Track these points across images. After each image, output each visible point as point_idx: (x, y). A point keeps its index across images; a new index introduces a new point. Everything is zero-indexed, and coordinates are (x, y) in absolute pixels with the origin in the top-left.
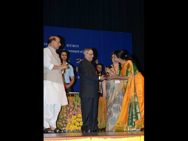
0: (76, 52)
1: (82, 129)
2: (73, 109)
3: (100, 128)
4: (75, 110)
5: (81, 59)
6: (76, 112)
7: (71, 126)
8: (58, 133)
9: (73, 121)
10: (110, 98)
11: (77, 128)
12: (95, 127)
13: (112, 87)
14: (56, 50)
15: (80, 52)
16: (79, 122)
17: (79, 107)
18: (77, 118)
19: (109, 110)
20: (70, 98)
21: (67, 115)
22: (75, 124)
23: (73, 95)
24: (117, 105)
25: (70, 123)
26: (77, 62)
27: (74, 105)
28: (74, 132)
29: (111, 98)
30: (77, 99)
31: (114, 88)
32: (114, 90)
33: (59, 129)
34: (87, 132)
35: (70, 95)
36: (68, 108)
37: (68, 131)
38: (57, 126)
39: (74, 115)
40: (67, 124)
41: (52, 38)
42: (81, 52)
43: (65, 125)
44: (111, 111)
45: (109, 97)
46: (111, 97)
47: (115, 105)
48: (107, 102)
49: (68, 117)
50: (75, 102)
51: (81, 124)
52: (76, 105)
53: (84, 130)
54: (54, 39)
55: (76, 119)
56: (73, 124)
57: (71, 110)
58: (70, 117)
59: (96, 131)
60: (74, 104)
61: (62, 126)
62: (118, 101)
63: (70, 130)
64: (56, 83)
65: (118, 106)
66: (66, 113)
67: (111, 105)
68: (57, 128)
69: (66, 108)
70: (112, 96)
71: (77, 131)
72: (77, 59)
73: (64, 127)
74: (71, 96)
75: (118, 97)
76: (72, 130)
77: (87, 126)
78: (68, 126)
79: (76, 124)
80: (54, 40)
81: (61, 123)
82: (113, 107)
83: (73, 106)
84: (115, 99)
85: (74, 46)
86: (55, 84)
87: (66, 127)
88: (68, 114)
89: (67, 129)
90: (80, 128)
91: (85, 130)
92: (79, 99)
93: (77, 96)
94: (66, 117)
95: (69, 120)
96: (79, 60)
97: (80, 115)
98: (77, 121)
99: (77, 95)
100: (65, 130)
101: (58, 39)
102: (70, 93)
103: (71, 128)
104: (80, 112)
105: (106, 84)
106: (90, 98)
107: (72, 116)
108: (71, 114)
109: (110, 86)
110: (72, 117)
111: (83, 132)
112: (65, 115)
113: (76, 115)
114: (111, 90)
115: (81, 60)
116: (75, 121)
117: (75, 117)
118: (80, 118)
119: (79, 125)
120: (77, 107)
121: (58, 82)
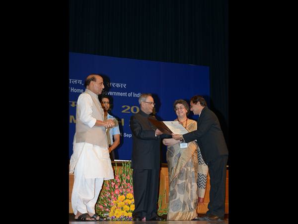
0: (121, 94)
2: (120, 186)
3: (159, 214)
4: (122, 187)
5: (129, 106)
6: (124, 190)
7: (116, 212)
9: (120, 204)
10: (174, 170)
11: (126, 214)
14: (98, 97)
15: (127, 95)
16: (129, 206)
17: (129, 182)
18: (126, 199)
20: (116, 168)
21: (111, 195)
22: (122, 209)
23: (120, 164)
25: (116, 206)
26: (124, 111)
27: (122, 179)
28: (121, 220)
29: (176, 170)
30: (126, 171)
31: (179, 155)
33: (99, 216)
34: (141, 220)
35: (116, 165)
36: (113, 184)
37: (113, 218)
38: (96, 211)
39: (122, 194)
40: (110, 207)
42: (130, 95)
43: (107, 210)
44: (174, 190)
47: (180, 182)
49: (113, 197)
50: (123, 175)
51: (133, 208)
52: (124, 179)
53: (136, 217)
55: (125, 201)
56: (119, 208)
57: (117, 187)
58: (116, 198)
59: (154, 219)
60: (121, 177)
61: (103, 210)
62: (186, 176)
63: (115, 217)
64: (98, 147)
66: (109, 191)
67: (175, 181)
68: (97, 214)
69: (110, 184)
70: (176, 168)
71: (126, 219)
72: (124, 107)
73: (106, 212)
74: (118, 166)
76: (118, 217)
77: (141, 212)
78: (112, 211)
79: (124, 208)
80: (93, 80)
81: (101, 207)
82: (178, 185)
83: (119, 181)
84: (180, 173)
85: (118, 85)
87: (109, 212)
88: (112, 193)
89: (110, 215)
90: (130, 215)
91: (139, 217)
92: (129, 170)
93: (125, 166)
94: (109, 198)
95: (113, 202)
96: (126, 108)
97: (131, 195)
98: (126, 204)
99: (127, 164)
100: (108, 216)
103: (117, 214)
104: (131, 190)
107: (119, 195)
108: (117, 192)
110: (119, 198)
111: (135, 220)
112: (108, 195)
113: (125, 195)
114: (175, 158)
116: (123, 203)
117: (123, 197)
118: (130, 199)
119: (128, 210)
120: (127, 182)
121: (100, 145)
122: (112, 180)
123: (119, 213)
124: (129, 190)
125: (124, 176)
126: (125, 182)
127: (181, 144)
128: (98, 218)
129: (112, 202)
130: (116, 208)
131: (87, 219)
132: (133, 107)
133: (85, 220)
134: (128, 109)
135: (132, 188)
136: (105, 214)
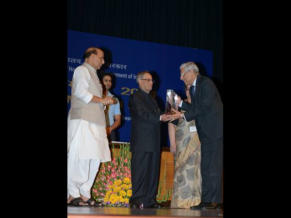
0: (121, 76)
1: (130, 202)
2: (117, 169)
3: (158, 201)
4: (119, 171)
5: (128, 87)
6: (121, 174)
7: (112, 197)
8: (93, 207)
9: (117, 189)
11: (122, 200)
12: (152, 200)
13: (185, 137)
14: (96, 71)
15: (127, 77)
16: (126, 191)
17: (127, 166)
18: (122, 183)
19: (178, 174)
20: (114, 150)
21: (107, 179)
22: (118, 194)
23: (117, 146)
24: (193, 166)
25: (111, 191)
26: (123, 93)
27: (119, 163)
28: (116, 205)
30: (123, 153)
32: (189, 142)
35: (113, 147)
36: (109, 167)
37: (108, 203)
39: (119, 178)
40: (105, 192)
41: (90, 49)
42: (130, 77)
43: (102, 194)
44: (182, 176)
45: (180, 153)
46: (183, 153)
47: (189, 167)
48: (175, 161)
49: (109, 181)
50: (120, 158)
51: (130, 193)
52: (121, 162)
53: (133, 204)
54: (95, 52)
55: (122, 186)
56: (115, 193)
57: (113, 171)
60: (118, 160)
61: (97, 195)
62: (196, 161)
63: (111, 202)
65: (194, 168)
66: (105, 175)
67: (182, 167)
69: (106, 166)
71: (123, 205)
72: (123, 89)
73: (100, 197)
74: (115, 148)
75: (195, 154)
76: (113, 203)
78: (107, 195)
79: (120, 192)
81: (96, 191)
82: (187, 170)
83: (116, 164)
84: (189, 158)
85: (118, 66)
86: (94, 127)
87: (104, 197)
88: (108, 177)
89: (105, 200)
90: (127, 201)
92: (127, 153)
93: (123, 149)
94: (104, 181)
96: (126, 90)
97: (128, 180)
98: (122, 189)
99: (125, 146)
100: (103, 201)
101: (100, 53)
102: (112, 142)
103: (113, 200)
104: (128, 174)
105: (176, 131)
106: (146, 153)
107: (115, 180)
108: (113, 176)
109: (182, 134)
110: (115, 182)
111: (131, 207)
112: (103, 178)
113: (122, 179)
115: (128, 90)
116: (120, 188)
117: (120, 181)
118: (127, 184)
119: (125, 195)
120: (124, 166)
121: (97, 123)
122: (108, 163)
123: (114, 199)
124: (127, 174)
125: (122, 159)
126: (122, 166)
127: (191, 127)
128: (93, 203)
129: (108, 186)
130: (111, 194)
131: (80, 204)
132: (132, 90)
133: (78, 205)
134: (127, 91)
135: (130, 172)
136: (100, 199)
